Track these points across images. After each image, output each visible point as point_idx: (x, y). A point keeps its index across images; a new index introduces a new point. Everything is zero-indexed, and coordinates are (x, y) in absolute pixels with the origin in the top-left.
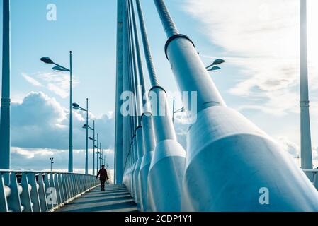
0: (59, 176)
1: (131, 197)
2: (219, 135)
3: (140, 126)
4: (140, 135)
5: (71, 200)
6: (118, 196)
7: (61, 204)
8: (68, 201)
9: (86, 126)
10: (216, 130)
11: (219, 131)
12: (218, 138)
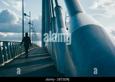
0: (18, 43)
1: (48, 52)
2: (81, 25)
3: (52, 23)
4: (51, 27)
5: (23, 53)
6: (42, 52)
7: (19, 55)
8: (22, 54)
9: (30, 23)
10: (80, 23)
11: (81, 23)
12: (81, 26)
